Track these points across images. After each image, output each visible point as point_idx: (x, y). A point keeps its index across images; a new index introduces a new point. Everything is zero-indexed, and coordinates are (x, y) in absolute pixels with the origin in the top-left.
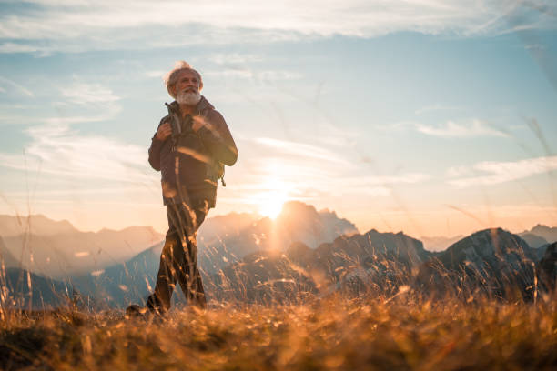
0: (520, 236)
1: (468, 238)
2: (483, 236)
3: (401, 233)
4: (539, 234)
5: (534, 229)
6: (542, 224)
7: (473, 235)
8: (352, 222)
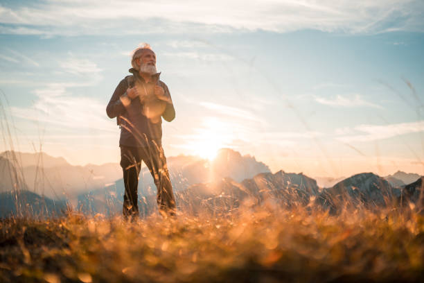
0: (386, 179)
1: (349, 179)
2: (359, 178)
3: (301, 174)
4: (398, 178)
5: (396, 174)
6: (401, 171)
7: (352, 177)
8: (266, 164)
